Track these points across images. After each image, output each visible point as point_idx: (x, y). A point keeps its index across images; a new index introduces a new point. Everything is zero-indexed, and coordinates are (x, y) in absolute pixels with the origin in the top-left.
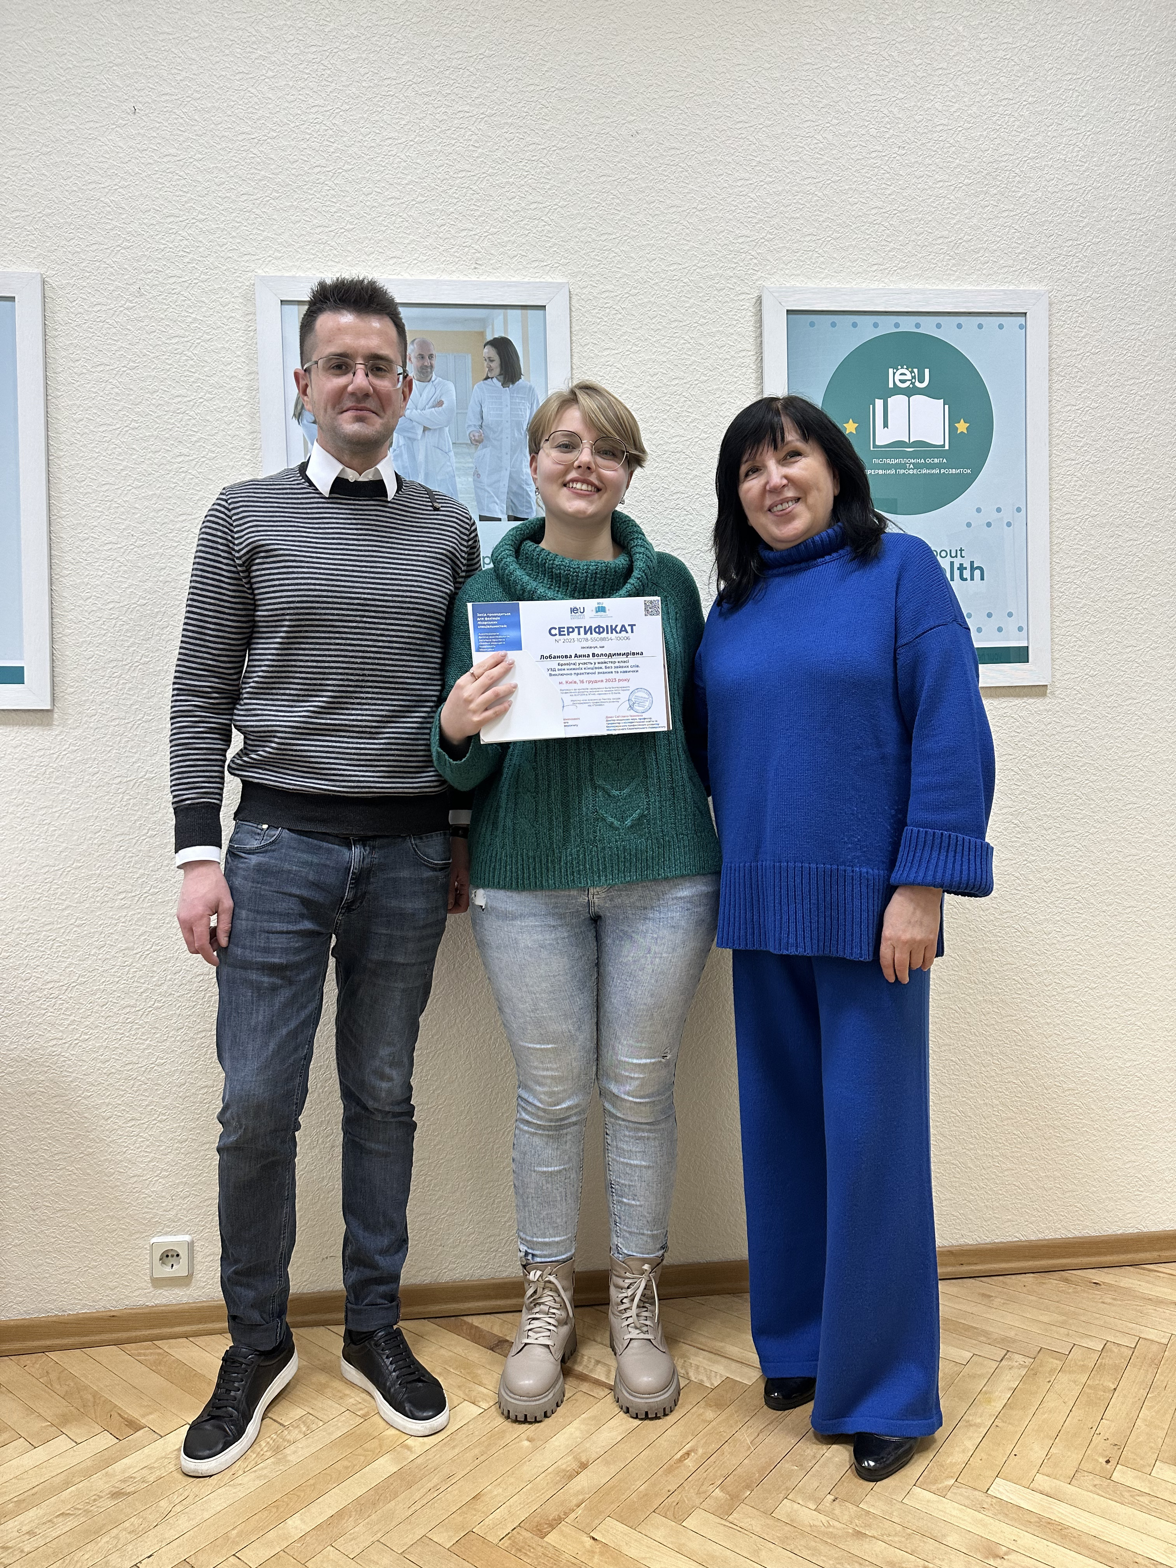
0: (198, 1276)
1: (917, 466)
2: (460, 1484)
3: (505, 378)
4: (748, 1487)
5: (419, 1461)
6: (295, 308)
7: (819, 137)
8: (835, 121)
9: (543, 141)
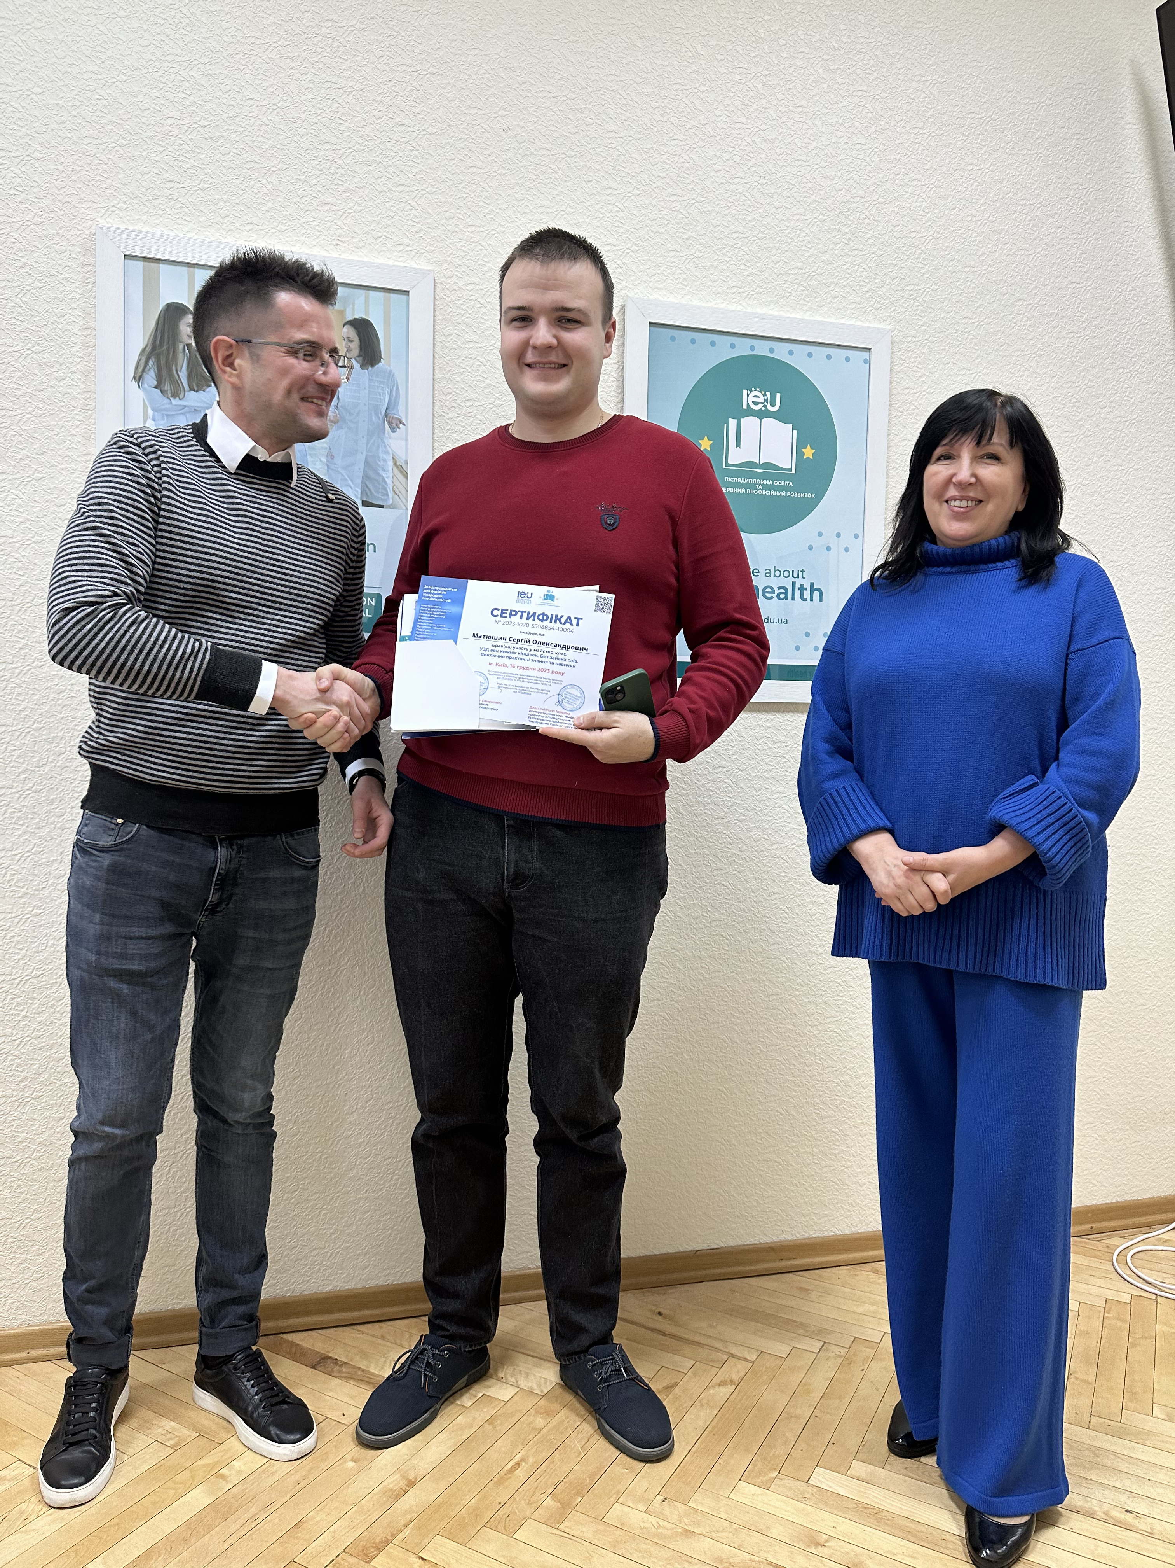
1: (765, 487)
2: (281, 1510)
3: (364, 361)
4: (578, 1494)
6: (140, 264)
7: (686, 157)
8: (701, 143)
9: (413, 123)
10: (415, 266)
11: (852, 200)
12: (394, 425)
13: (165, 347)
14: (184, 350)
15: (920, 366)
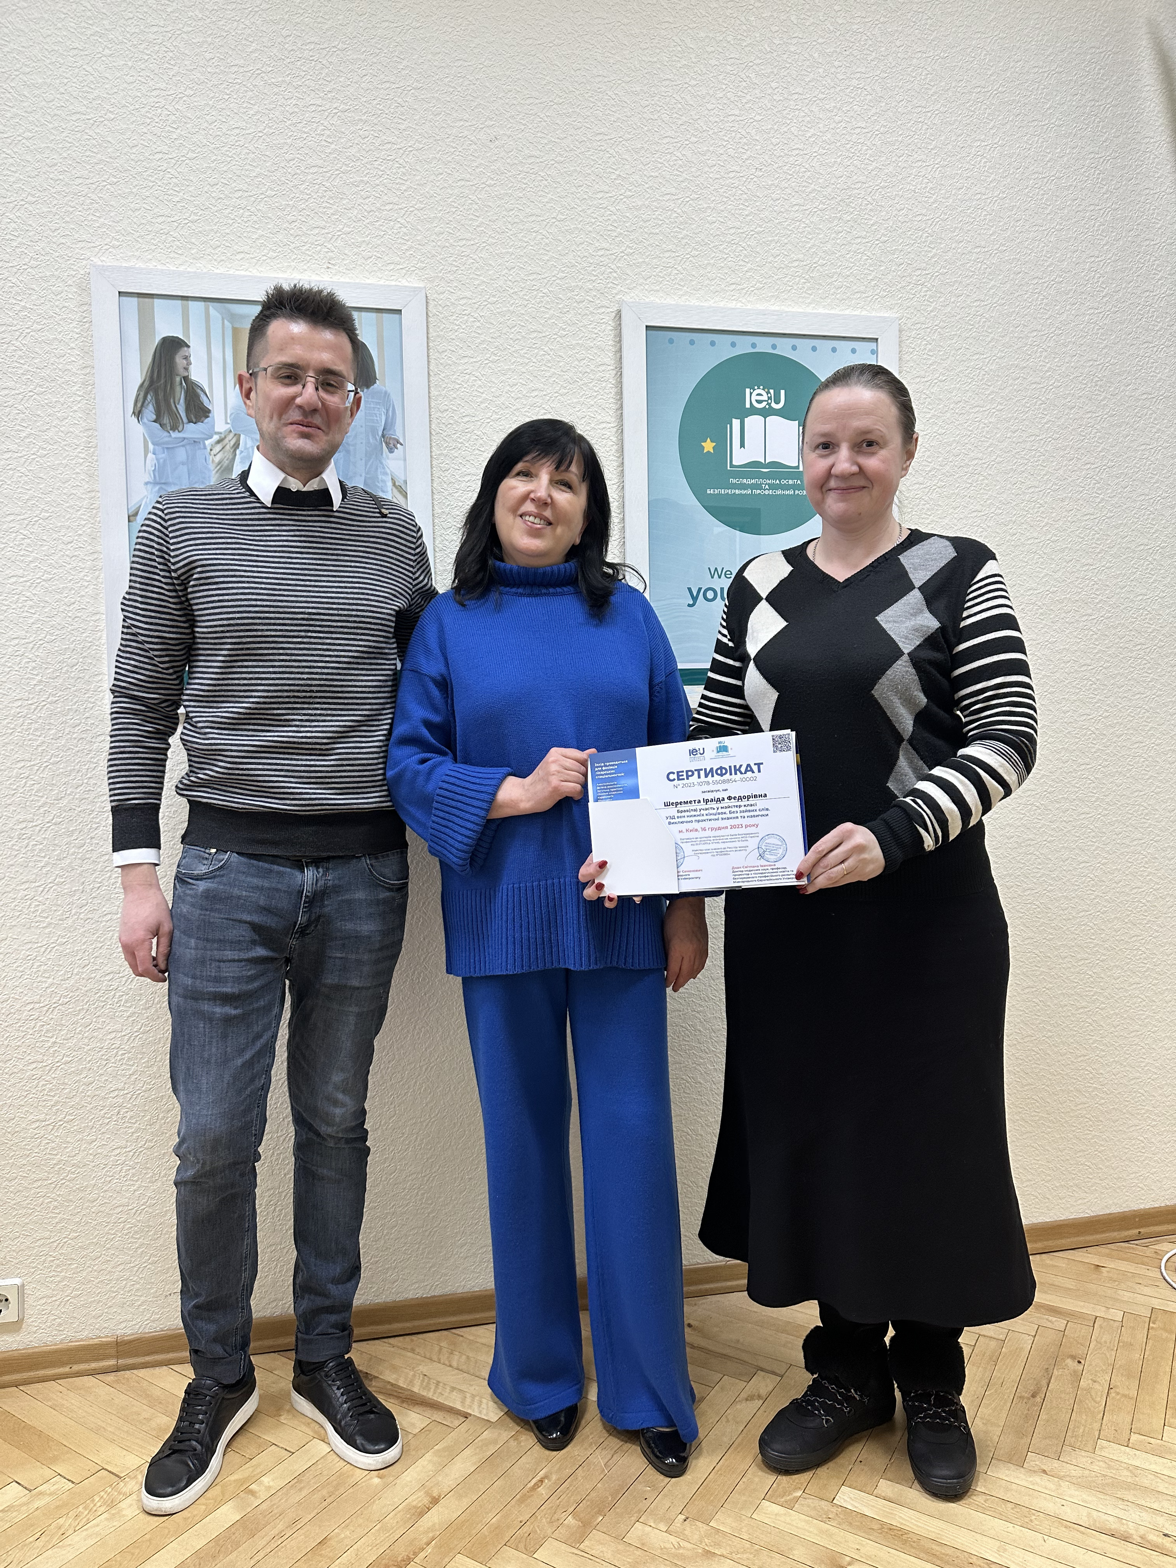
0: (28, 1321)
1: (772, 487)
2: (308, 1527)
4: (599, 1512)
5: (264, 1506)
6: (135, 300)
7: (679, 154)
8: (694, 139)
9: (400, 140)
10: (407, 284)
11: (853, 186)
12: (392, 445)
13: (162, 381)
14: (181, 383)
15: (931, 354)
